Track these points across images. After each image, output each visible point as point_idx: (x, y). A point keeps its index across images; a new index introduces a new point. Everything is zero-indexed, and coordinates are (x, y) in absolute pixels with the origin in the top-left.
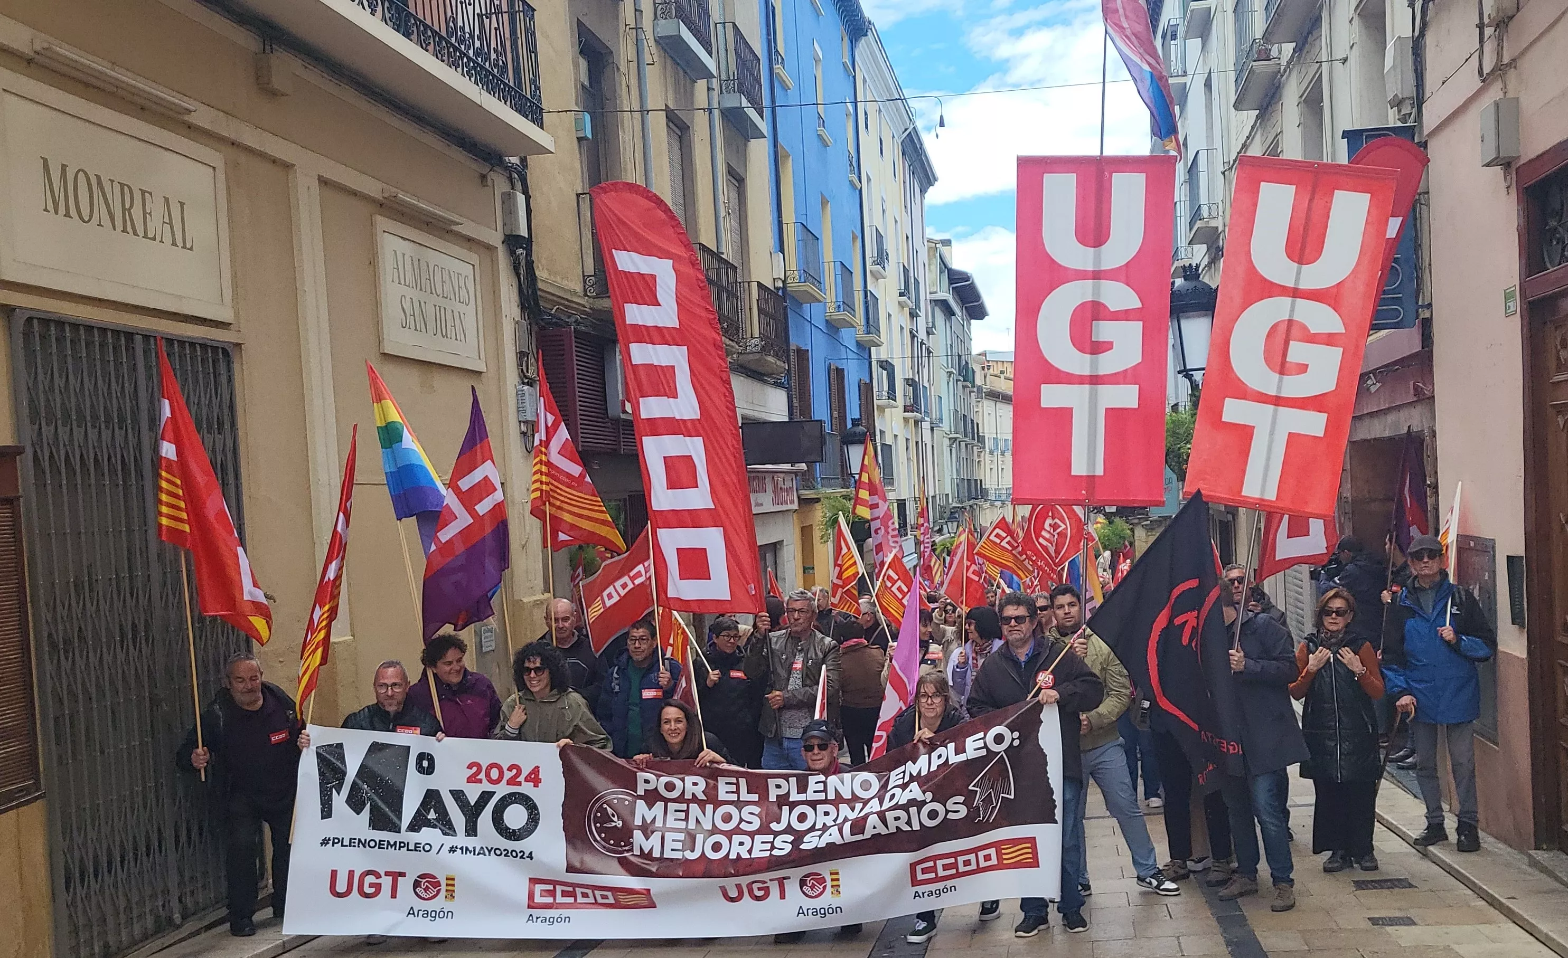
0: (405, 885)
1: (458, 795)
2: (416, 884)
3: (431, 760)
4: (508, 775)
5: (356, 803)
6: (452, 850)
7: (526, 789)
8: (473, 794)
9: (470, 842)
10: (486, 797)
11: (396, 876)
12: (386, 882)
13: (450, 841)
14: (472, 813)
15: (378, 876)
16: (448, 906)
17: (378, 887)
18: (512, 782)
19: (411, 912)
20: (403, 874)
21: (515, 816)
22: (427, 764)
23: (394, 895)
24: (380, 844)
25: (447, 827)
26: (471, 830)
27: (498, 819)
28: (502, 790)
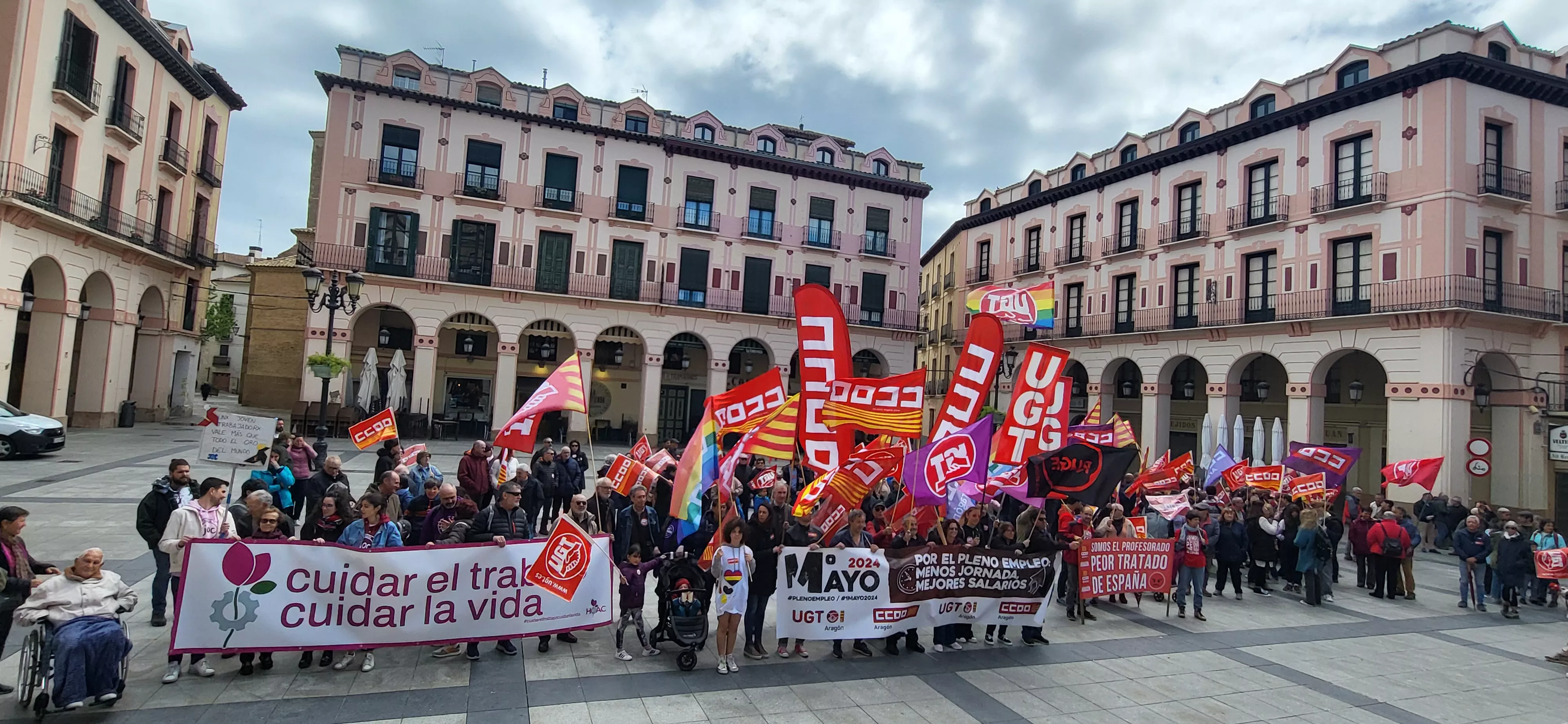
0: (824, 616)
1: (845, 573)
2: (828, 616)
3: (834, 557)
4: (866, 563)
5: (802, 582)
6: (843, 598)
7: (874, 568)
8: (851, 572)
9: (850, 594)
10: (857, 573)
11: (820, 613)
12: (816, 616)
13: (842, 594)
14: (851, 581)
15: (812, 613)
16: (841, 624)
17: (812, 618)
18: (868, 566)
19: (827, 628)
20: (823, 612)
21: (870, 581)
22: (832, 560)
23: (819, 621)
24: (813, 599)
25: (841, 589)
26: (851, 589)
27: (862, 583)
28: (863, 570)
